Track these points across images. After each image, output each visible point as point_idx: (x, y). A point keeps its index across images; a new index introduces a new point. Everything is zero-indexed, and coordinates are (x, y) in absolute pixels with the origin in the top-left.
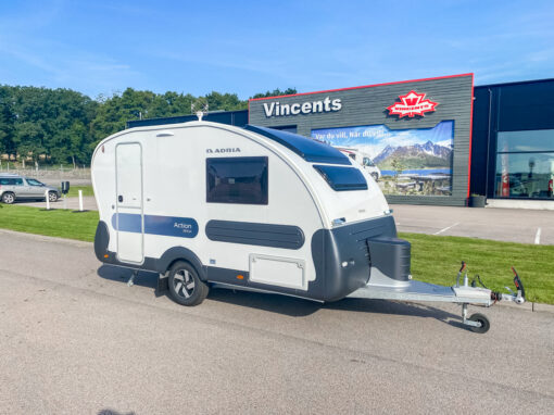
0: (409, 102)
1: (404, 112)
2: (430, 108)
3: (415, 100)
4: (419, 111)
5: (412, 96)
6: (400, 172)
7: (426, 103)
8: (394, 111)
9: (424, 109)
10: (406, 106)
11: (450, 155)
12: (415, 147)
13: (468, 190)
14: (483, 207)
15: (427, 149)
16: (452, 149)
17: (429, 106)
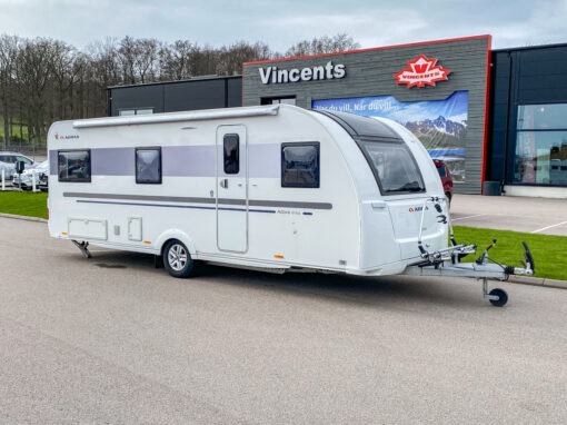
0: (417, 67)
1: (412, 81)
2: (440, 76)
3: (425, 66)
4: (428, 80)
5: (421, 62)
7: (437, 70)
8: (402, 79)
9: (434, 77)
10: (415, 74)
11: (464, 132)
12: (427, 122)
13: (481, 176)
14: (499, 195)
15: (439, 124)
16: (466, 125)
17: (439, 74)
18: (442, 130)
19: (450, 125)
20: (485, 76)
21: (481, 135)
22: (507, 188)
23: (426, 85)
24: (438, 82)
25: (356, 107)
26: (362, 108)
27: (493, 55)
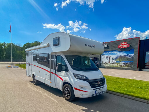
0: (123, 44)
1: (122, 47)
2: (128, 46)
3: (125, 44)
4: (125, 47)
5: (124, 43)
6: (121, 62)
7: (127, 45)
8: (119, 47)
9: (127, 46)
10: (122, 46)
11: (133, 57)
12: (125, 56)
13: (137, 67)
14: (141, 71)
15: (127, 56)
16: (133, 56)
17: (128, 45)
18: (128, 57)
19: (130, 56)
20: (138, 45)
21: (137, 58)
22: (143, 69)
23: (125, 48)
24: (127, 47)
25: (109, 53)
26: (111, 53)
27: (140, 41)
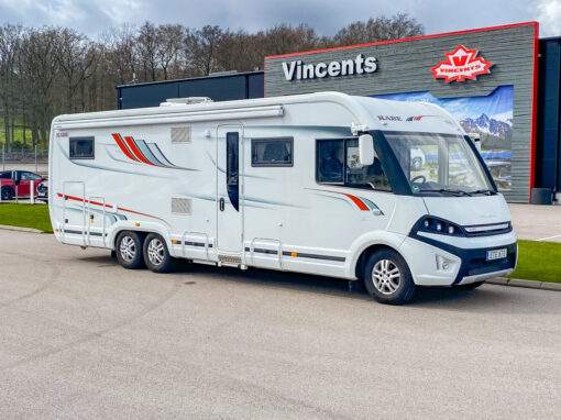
0: (456, 59)
1: (451, 75)
2: (482, 69)
3: (464, 58)
4: (468, 74)
5: (460, 53)
7: (478, 62)
8: (439, 73)
9: (475, 70)
10: (453, 67)
11: (509, 132)
12: (468, 120)
13: (529, 182)
14: (551, 204)
15: (482, 124)
16: (511, 125)
17: (479, 67)
20: (531, 68)
21: (528, 135)
22: (559, 196)
23: (467, 80)
24: (479, 76)
27: (542, 45)
